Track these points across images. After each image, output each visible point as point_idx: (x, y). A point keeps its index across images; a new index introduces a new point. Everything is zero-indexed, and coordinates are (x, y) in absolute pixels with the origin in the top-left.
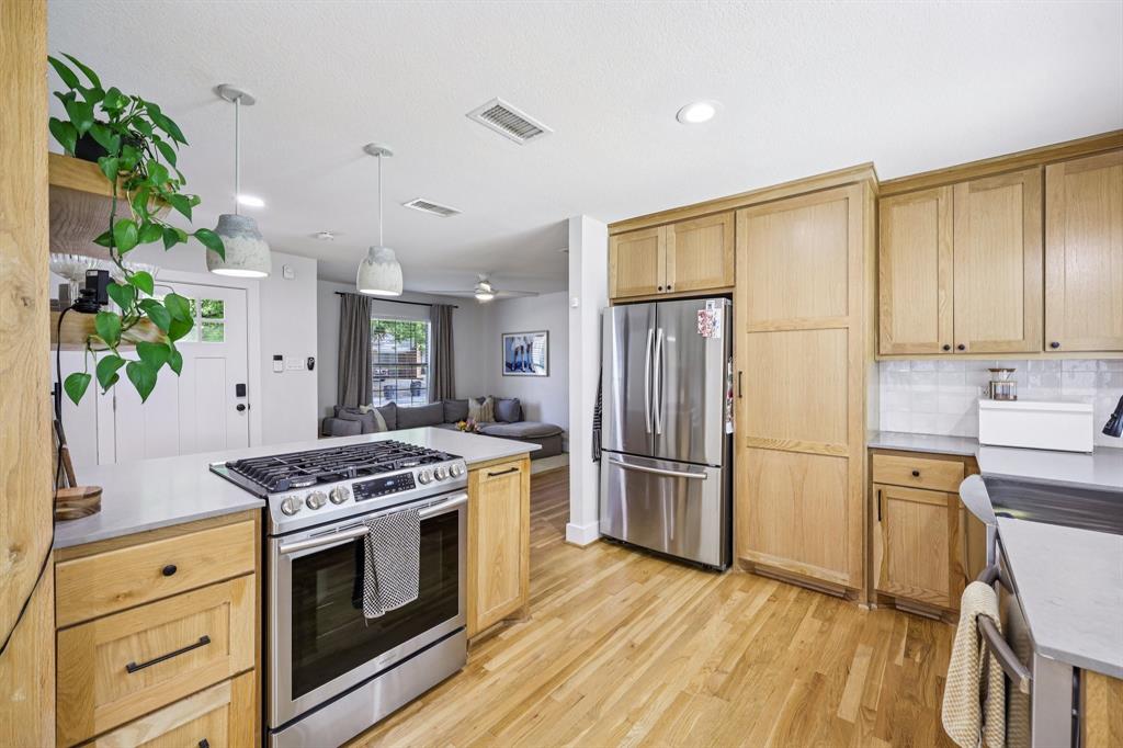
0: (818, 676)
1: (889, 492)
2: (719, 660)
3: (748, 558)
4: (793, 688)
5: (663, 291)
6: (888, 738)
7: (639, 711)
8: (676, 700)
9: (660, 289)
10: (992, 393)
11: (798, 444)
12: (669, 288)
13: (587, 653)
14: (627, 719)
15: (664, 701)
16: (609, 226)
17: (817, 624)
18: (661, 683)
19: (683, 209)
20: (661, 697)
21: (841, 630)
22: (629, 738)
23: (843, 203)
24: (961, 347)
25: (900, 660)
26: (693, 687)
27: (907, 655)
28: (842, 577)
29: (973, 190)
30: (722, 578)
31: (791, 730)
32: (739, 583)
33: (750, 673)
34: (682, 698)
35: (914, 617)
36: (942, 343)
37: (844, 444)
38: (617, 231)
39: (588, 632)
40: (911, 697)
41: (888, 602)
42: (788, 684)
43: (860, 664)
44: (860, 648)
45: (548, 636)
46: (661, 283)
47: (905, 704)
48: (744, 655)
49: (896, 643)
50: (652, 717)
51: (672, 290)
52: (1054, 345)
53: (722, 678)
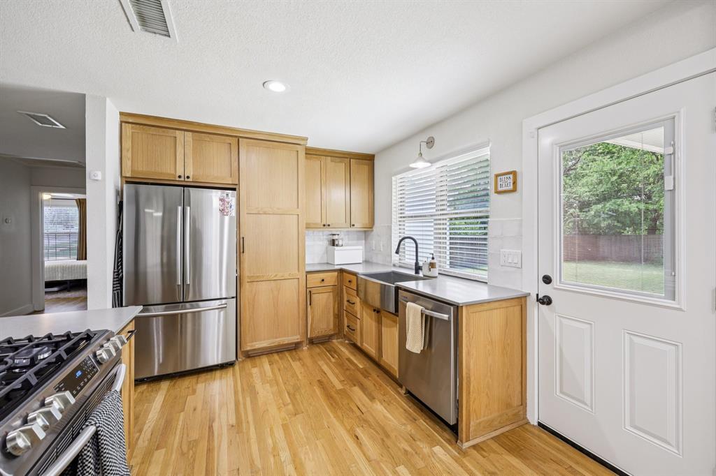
0: (319, 381)
1: (314, 291)
2: (281, 401)
3: (249, 348)
4: (316, 390)
5: (182, 179)
6: (355, 385)
7: (274, 448)
8: (284, 430)
9: (180, 177)
10: (333, 243)
11: (276, 276)
12: (188, 177)
13: (210, 451)
14: (274, 456)
15: (279, 434)
16: (121, 114)
17: (298, 363)
18: (269, 430)
19: (199, 124)
20: (277, 435)
21: (308, 361)
22: (284, 461)
23: (295, 153)
24: (329, 225)
25: (333, 360)
26: (284, 419)
27: (333, 357)
28: (296, 338)
29: (332, 161)
30: (237, 367)
31: (332, 404)
32: (248, 364)
33: (298, 397)
34: (285, 427)
35: (322, 343)
36: (323, 223)
37: (297, 272)
38: (131, 121)
39: (195, 441)
40: (347, 369)
41: (312, 342)
42: (314, 391)
43: (325, 368)
44: (319, 363)
45: (166, 465)
46: (180, 172)
47: (348, 372)
48: (288, 393)
49: (326, 355)
50: (282, 444)
51: (190, 180)
52: (353, 225)
53: (290, 407)
